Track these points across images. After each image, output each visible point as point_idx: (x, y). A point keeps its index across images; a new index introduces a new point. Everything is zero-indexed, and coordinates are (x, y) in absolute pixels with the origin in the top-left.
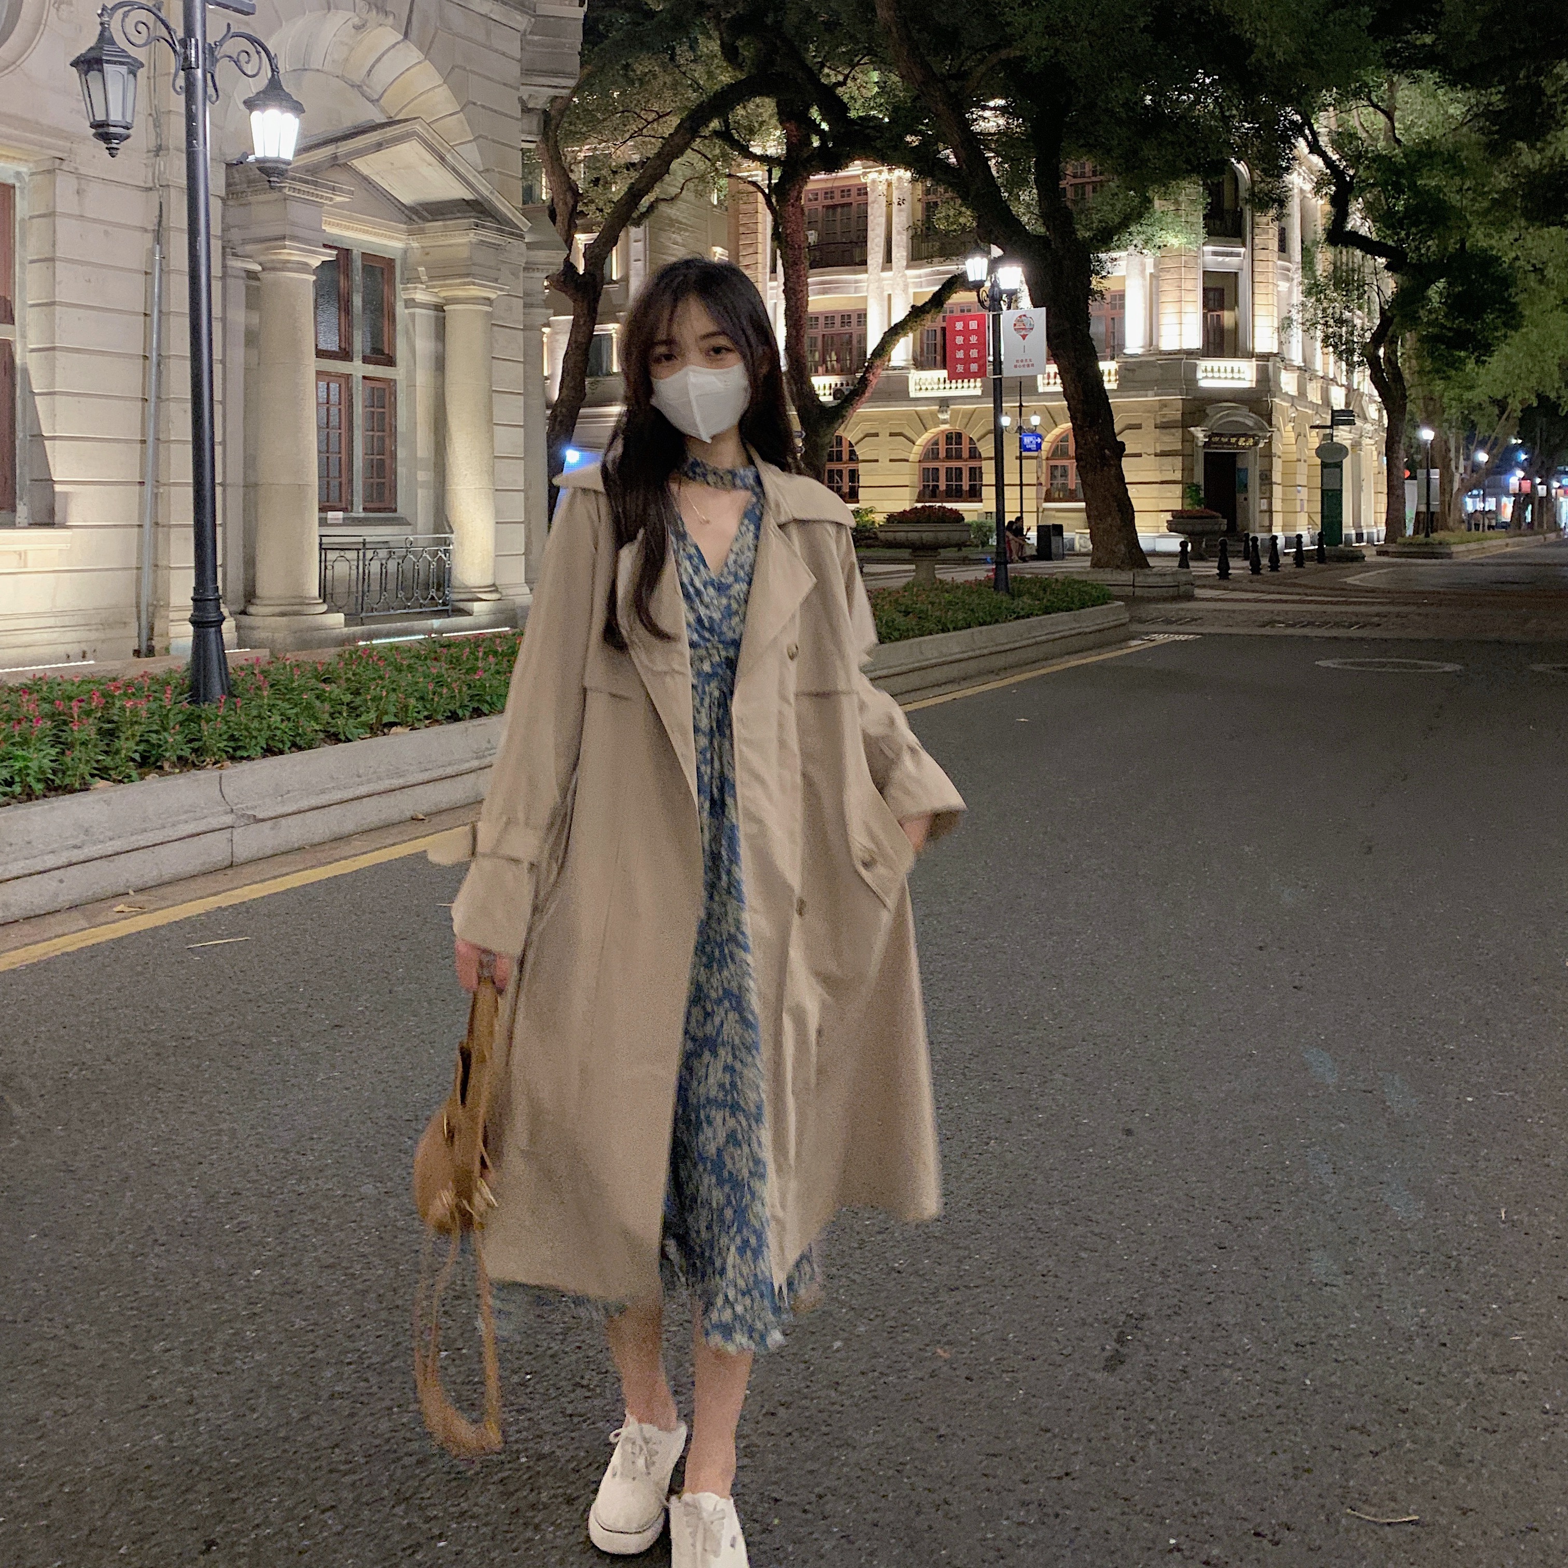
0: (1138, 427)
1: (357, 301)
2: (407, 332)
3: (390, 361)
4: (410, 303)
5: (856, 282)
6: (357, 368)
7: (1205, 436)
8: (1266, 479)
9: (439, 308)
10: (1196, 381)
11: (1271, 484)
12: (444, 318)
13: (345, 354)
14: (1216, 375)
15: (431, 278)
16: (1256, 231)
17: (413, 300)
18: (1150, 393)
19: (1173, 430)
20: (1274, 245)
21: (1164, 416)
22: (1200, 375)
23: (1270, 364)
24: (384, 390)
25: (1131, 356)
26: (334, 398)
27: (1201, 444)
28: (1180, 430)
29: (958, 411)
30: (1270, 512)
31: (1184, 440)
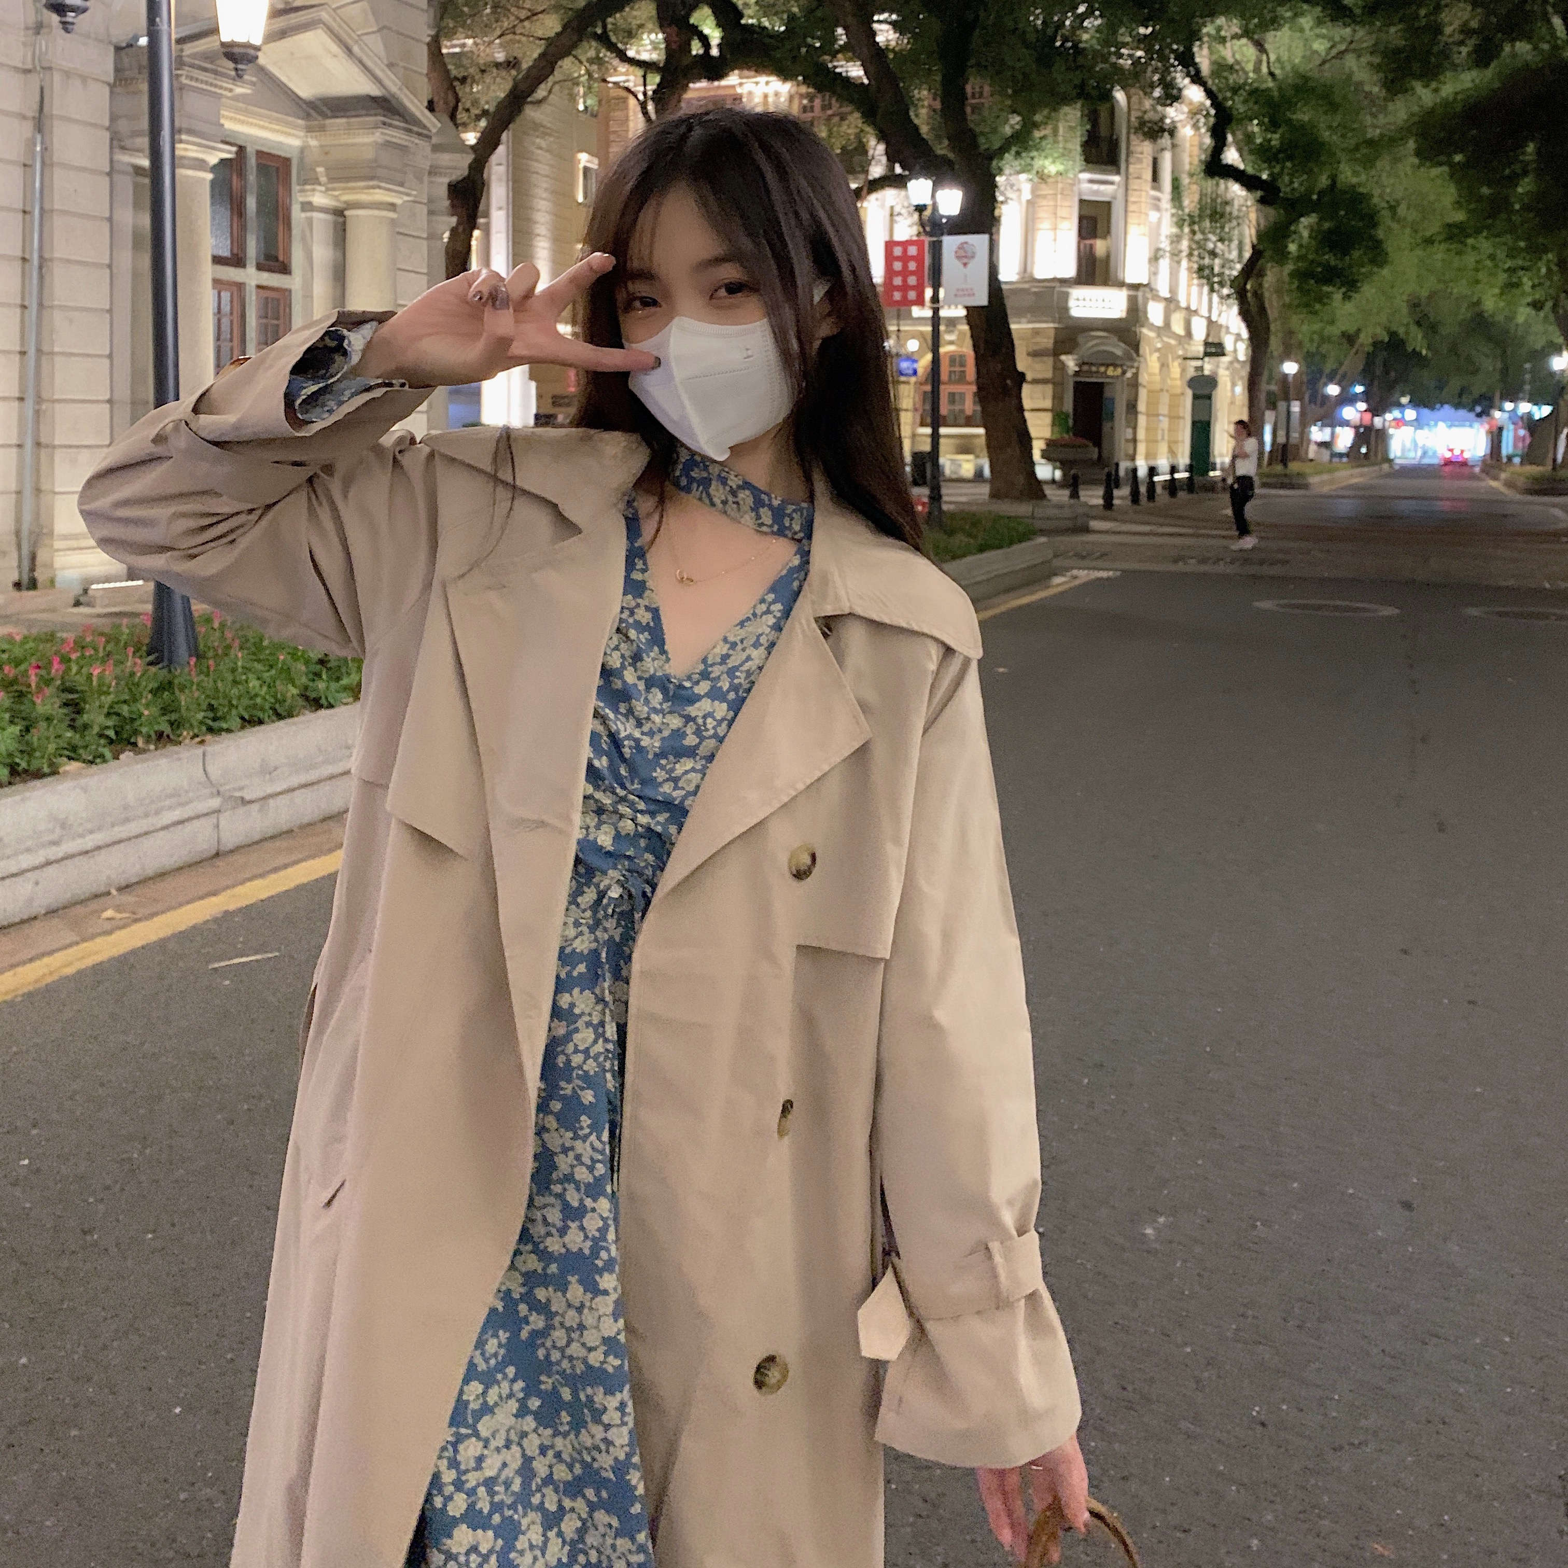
1: (251, 203)
2: (304, 239)
3: (284, 269)
4: (307, 207)
6: (251, 276)
7: (1076, 365)
8: (1132, 408)
9: (339, 213)
10: (1068, 310)
11: (1136, 413)
12: (344, 223)
13: (237, 261)
14: (1088, 304)
15: (332, 180)
16: (1131, 160)
17: (310, 203)
19: (1045, 359)
20: (1148, 175)
23: (1140, 294)
24: (278, 300)
26: (226, 308)
27: (1071, 372)
28: (1051, 359)
30: (1135, 441)
31: (1055, 368)
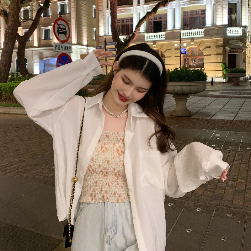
0: (210, 47)
5: (130, 9)
7: (229, 49)
8: (244, 61)
10: (226, 34)
14: (232, 32)
18: (214, 37)
19: (220, 48)
21: (218, 44)
22: (227, 32)
23: (246, 29)
25: (208, 27)
27: (228, 51)
28: (222, 48)
29: (159, 44)
30: (245, 70)
31: (223, 51)
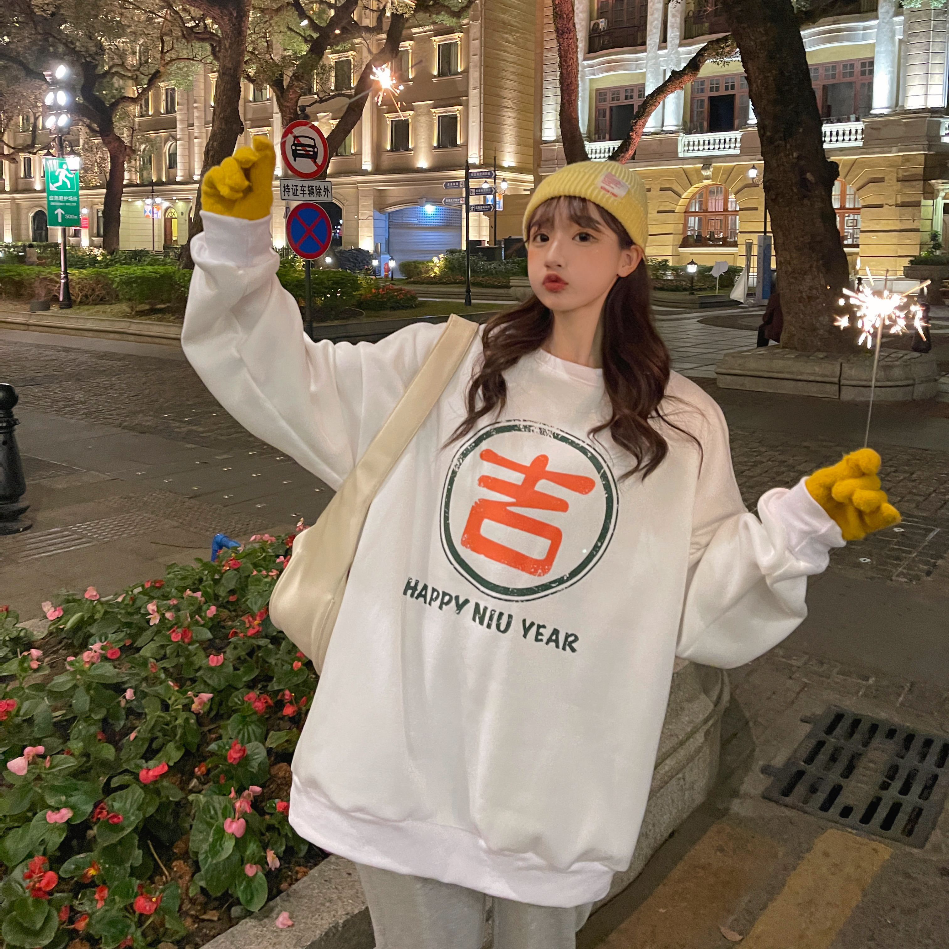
0: (881, 180)
5: (637, 60)
18: (894, 149)
21: (906, 170)
22: (943, 131)
25: (877, 116)
29: (719, 168)
